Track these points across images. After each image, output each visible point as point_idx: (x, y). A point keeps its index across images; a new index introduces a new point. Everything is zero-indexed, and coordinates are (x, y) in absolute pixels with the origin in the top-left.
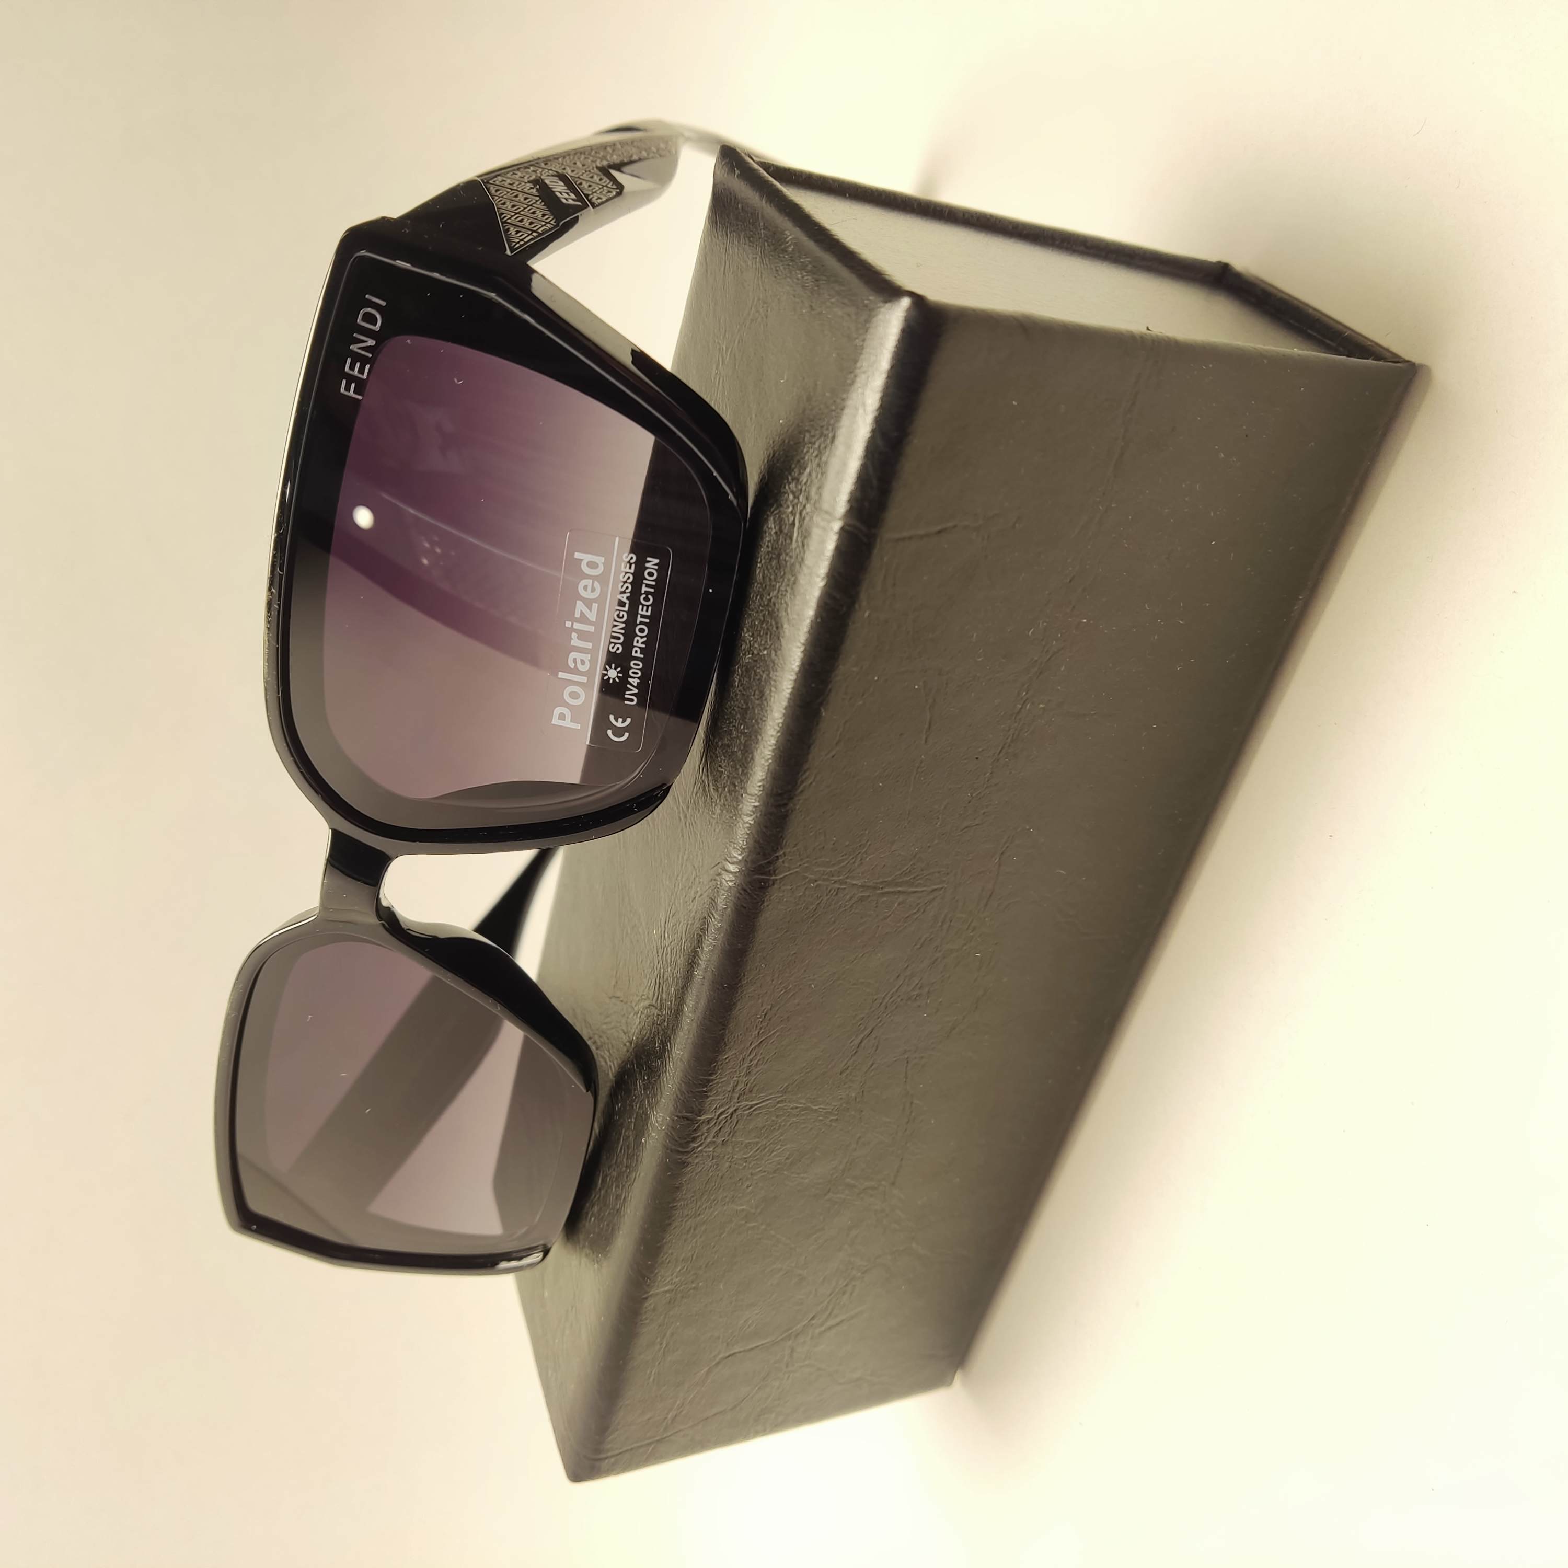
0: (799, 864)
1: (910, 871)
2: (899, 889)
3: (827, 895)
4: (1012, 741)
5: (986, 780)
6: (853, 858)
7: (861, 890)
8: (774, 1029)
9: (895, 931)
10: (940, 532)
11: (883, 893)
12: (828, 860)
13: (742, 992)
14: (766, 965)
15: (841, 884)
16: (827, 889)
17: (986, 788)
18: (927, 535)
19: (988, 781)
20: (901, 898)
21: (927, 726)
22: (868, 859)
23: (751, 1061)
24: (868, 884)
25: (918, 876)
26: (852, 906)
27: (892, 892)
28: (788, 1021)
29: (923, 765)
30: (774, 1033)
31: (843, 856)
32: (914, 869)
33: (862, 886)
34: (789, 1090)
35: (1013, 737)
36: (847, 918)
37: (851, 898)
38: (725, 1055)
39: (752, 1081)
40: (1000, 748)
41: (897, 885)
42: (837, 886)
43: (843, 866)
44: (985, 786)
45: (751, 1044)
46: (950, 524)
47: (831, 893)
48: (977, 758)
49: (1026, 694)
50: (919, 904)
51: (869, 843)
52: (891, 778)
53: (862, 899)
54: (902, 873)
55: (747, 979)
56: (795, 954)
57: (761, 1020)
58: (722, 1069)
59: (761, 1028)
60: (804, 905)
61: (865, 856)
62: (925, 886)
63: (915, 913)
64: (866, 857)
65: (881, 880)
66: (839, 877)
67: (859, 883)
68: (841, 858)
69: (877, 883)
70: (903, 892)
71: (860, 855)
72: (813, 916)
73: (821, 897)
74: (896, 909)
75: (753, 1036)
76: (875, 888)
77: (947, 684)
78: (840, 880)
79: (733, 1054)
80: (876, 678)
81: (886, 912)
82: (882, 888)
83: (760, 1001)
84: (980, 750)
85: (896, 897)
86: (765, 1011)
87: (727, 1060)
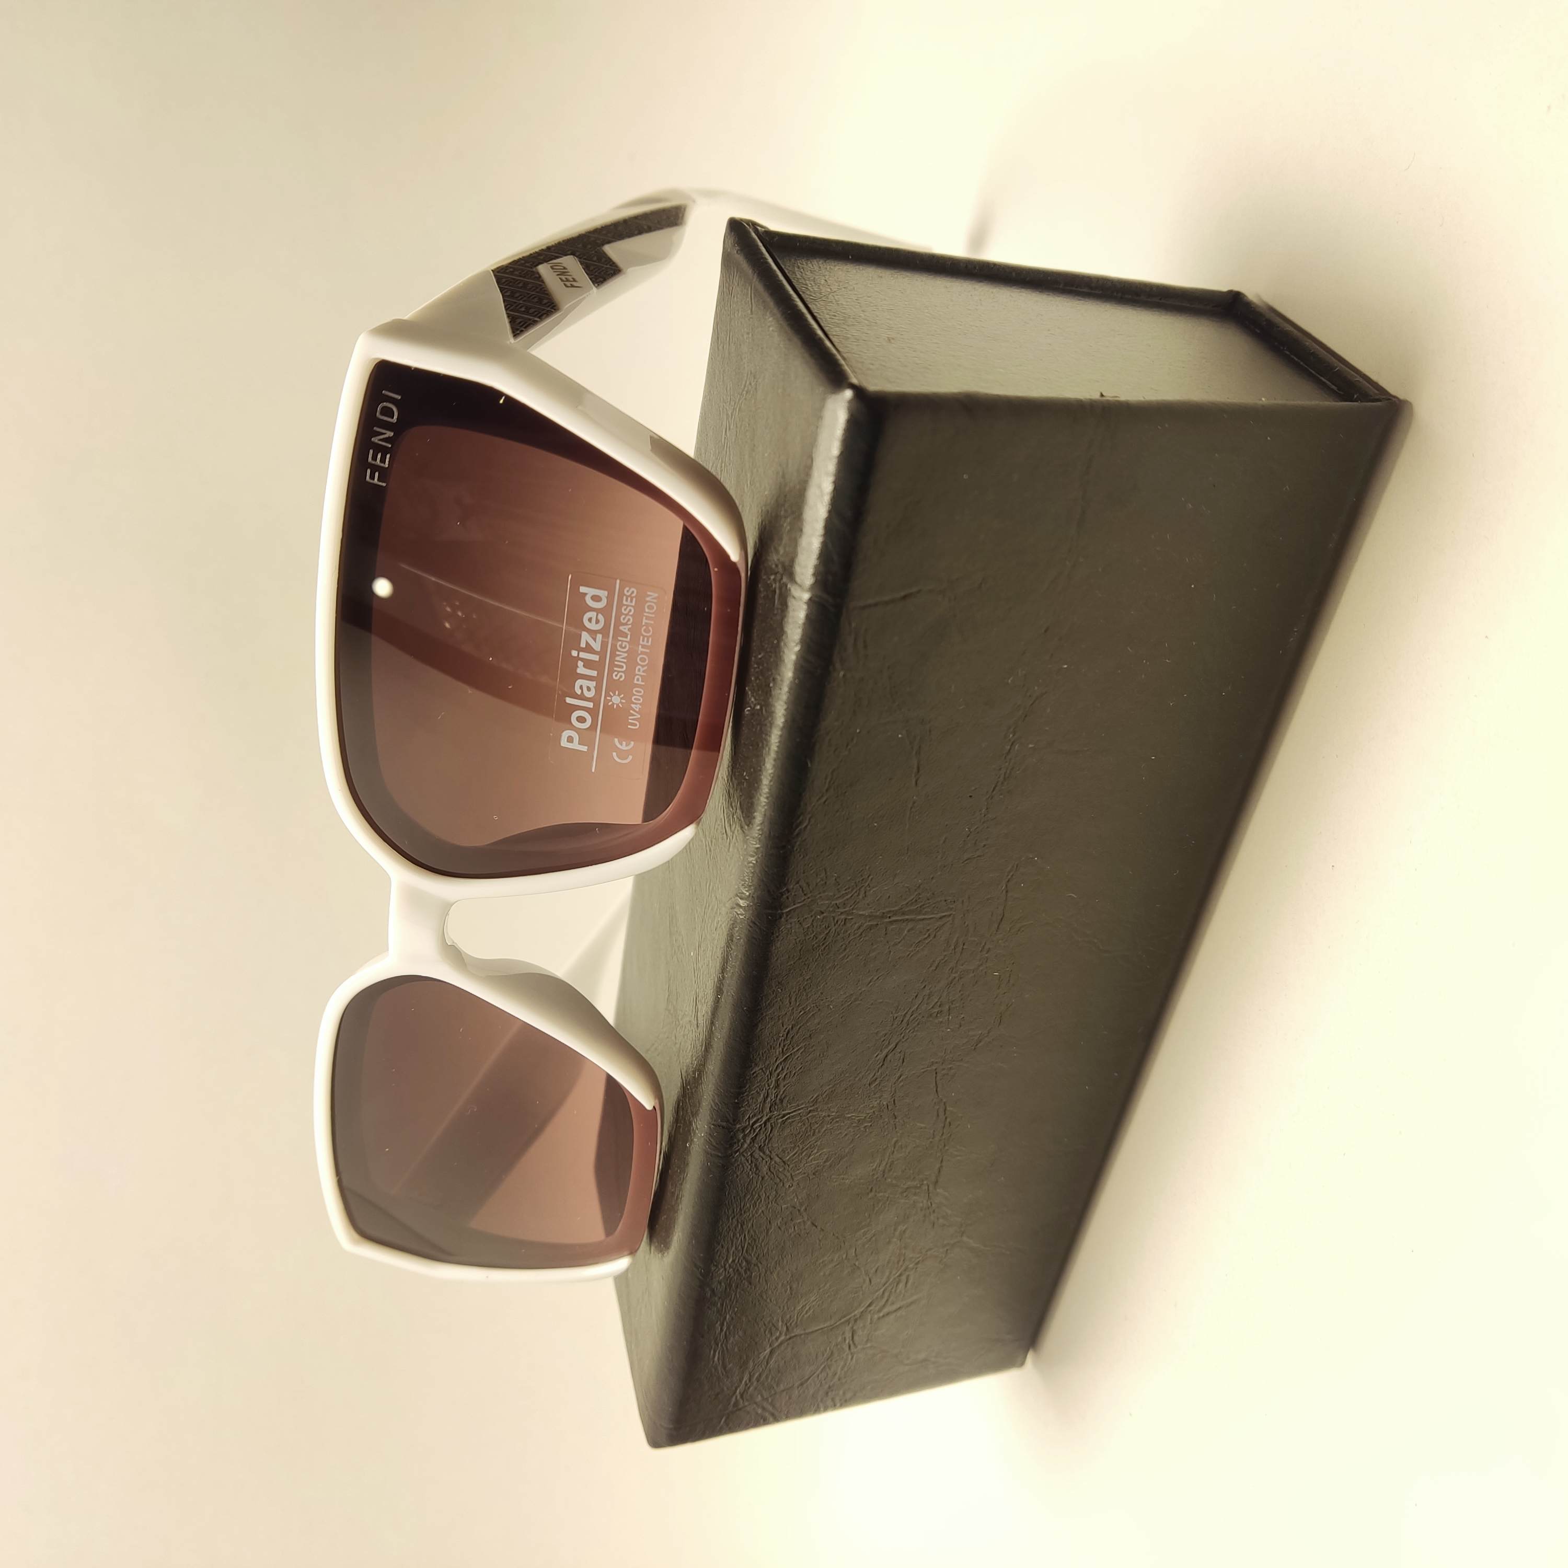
0: (803, 899)
1: (916, 901)
2: (907, 917)
3: (835, 925)
4: (1005, 779)
5: (983, 815)
6: (856, 892)
7: (868, 919)
8: (797, 1046)
9: (909, 955)
10: (905, 597)
11: (890, 922)
12: (832, 894)
13: (762, 1014)
14: (782, 990)
15: (848, 915)
16: (834, 919)
17: (984, 822)
18: (893, 601)
19: (985, 816)
20: (910, 925)
21: (915, 770)
22: (872, 891)
23: (778, 1075)
24: (874, 914)
25: (924, 905)
26: (861, 934)
27: (901, 920)
28: (811, 1039)
29: (916, 805)
30: (797, 1050)
31: (846, 890)
32: (919, 898)
33: (870, 916)
34: (819, 1100)
35: (1005, 775)
36: (858, 945)
37: (859, 928)
38: (752, 1070)
39: (781, 1093)
40: (994, 786)
41: (903, 914)
42: (843, 917)
43: (847, 899)
44: (982, 821)
45: (776, 1060)
46: (914, 590)
47: (839, 923)
48: (971, 796)
49: (1014, 735)
50: (928, 930)
51: (870, 878)
52: (885, 818)
53: (870, 927)
54: (908, 903)
55: (765, 1002)
56: (810, 978)
57: (783, 1038)
58: (751, 1082)
59: (784, 1046)
60: (813, 935)
61: (868, 889)
62: (933, 914)
63: (926, 938)
64: (870, 890)
65: (888, 909)
66: (845, 908)
67: (866, 913)
68: (844, 892)
69: (884, 913)
70: (912, 920)
71: (863, 888)
72: (823, 944)
73: (828, 927)
74: (906, 935)
75: (777, 1053)
76: (883, 916)
77: (930, 731)
78: (846, 911)
79: (760, 1069)
80: (858, 731)
81: (897, 939)
82: (890, 917)
83: (781, 1021)
84: (973, 788)
85: (904, 924)
86: (787, 1030)
87: (755, 1075)
